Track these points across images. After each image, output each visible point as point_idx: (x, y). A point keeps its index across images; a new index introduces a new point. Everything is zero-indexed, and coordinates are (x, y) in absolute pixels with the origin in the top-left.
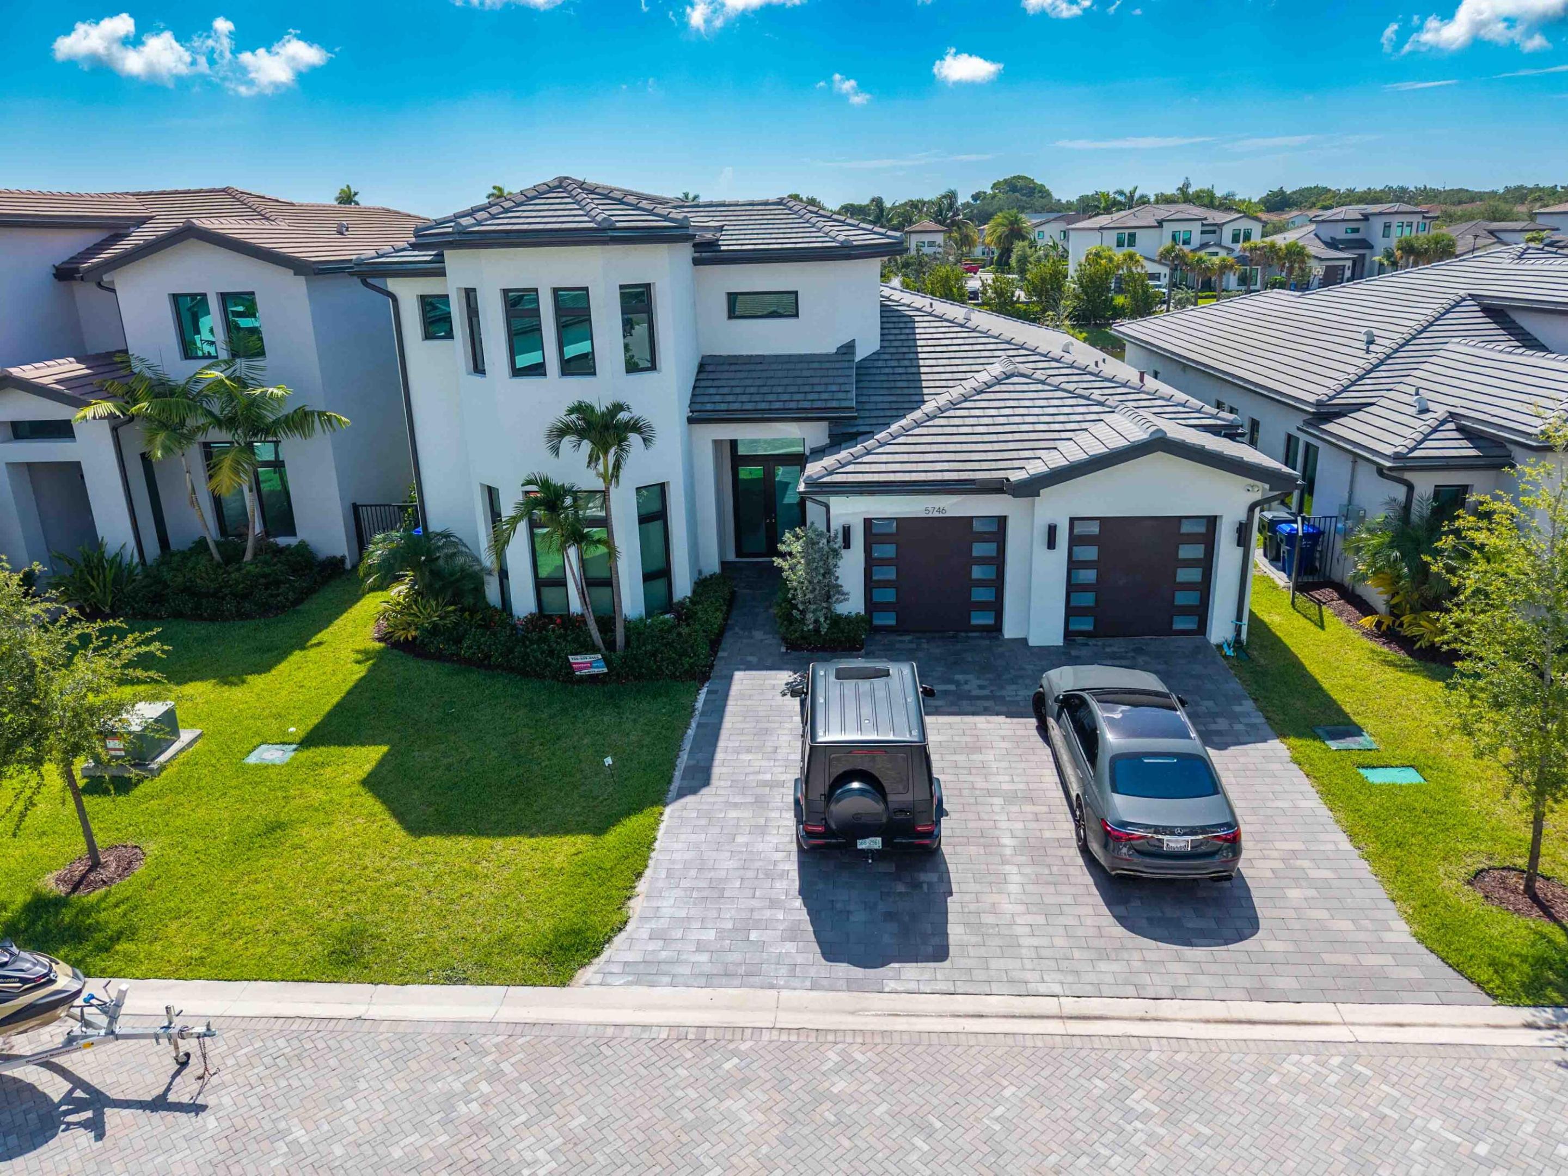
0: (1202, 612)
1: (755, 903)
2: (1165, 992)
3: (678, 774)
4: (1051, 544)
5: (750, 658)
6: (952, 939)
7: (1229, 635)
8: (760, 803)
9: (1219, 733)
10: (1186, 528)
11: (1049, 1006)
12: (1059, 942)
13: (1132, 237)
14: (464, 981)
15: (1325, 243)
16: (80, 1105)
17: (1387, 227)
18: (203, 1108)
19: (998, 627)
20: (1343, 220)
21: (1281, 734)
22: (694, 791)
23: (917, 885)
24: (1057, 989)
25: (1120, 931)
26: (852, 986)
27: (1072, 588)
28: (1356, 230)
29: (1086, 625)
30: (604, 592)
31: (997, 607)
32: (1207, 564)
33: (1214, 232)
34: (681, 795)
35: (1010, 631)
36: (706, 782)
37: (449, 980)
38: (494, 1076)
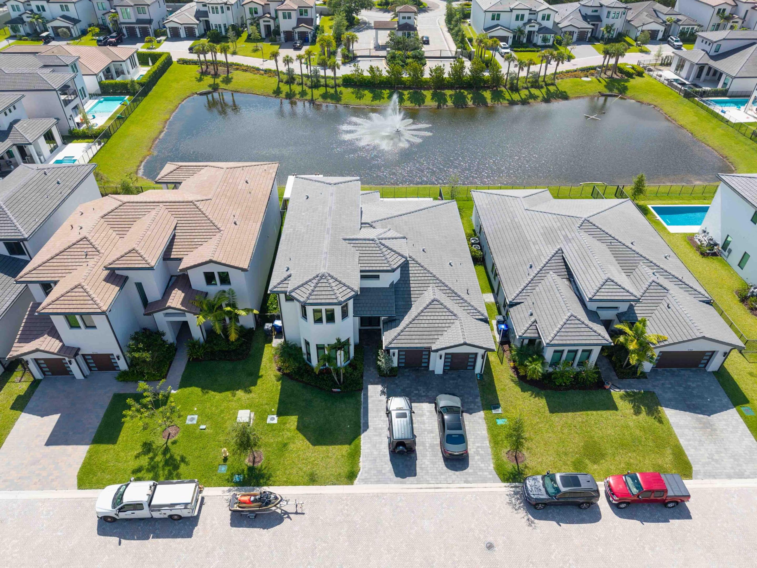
0: (474, 366)
1: (382, 463)
2: (451, 482)
3: (362, 425)
4: (441, 358)
5: (371, 380)
6: (417, 472)
7: (479, 372)
8: (380, 435)
9: (471, 409)
10: (470, 356)
11: (432, 486)
12: (435, 471)
13: (499, 15)
14: (335, 484)
15: (582, 16)
16: (285, 514)
17: (609, 13)
18: (304, 514)
19: (428, 366)
20: (591, 6)
21: (484, 410)
22: (366, 430)
23: (411, 458)
24: (434, 482)
25: (445, 468)
26: (401, 483)
27: (444, 366)
28: (596, 11)
29: (448, 368)
31: (428, 363)
32: (475, 362)
33: (535, 14)
34: (363, 432)
35: (431, 369)
36: (368, 427)
37: (333, 484)
38: (347, 505)
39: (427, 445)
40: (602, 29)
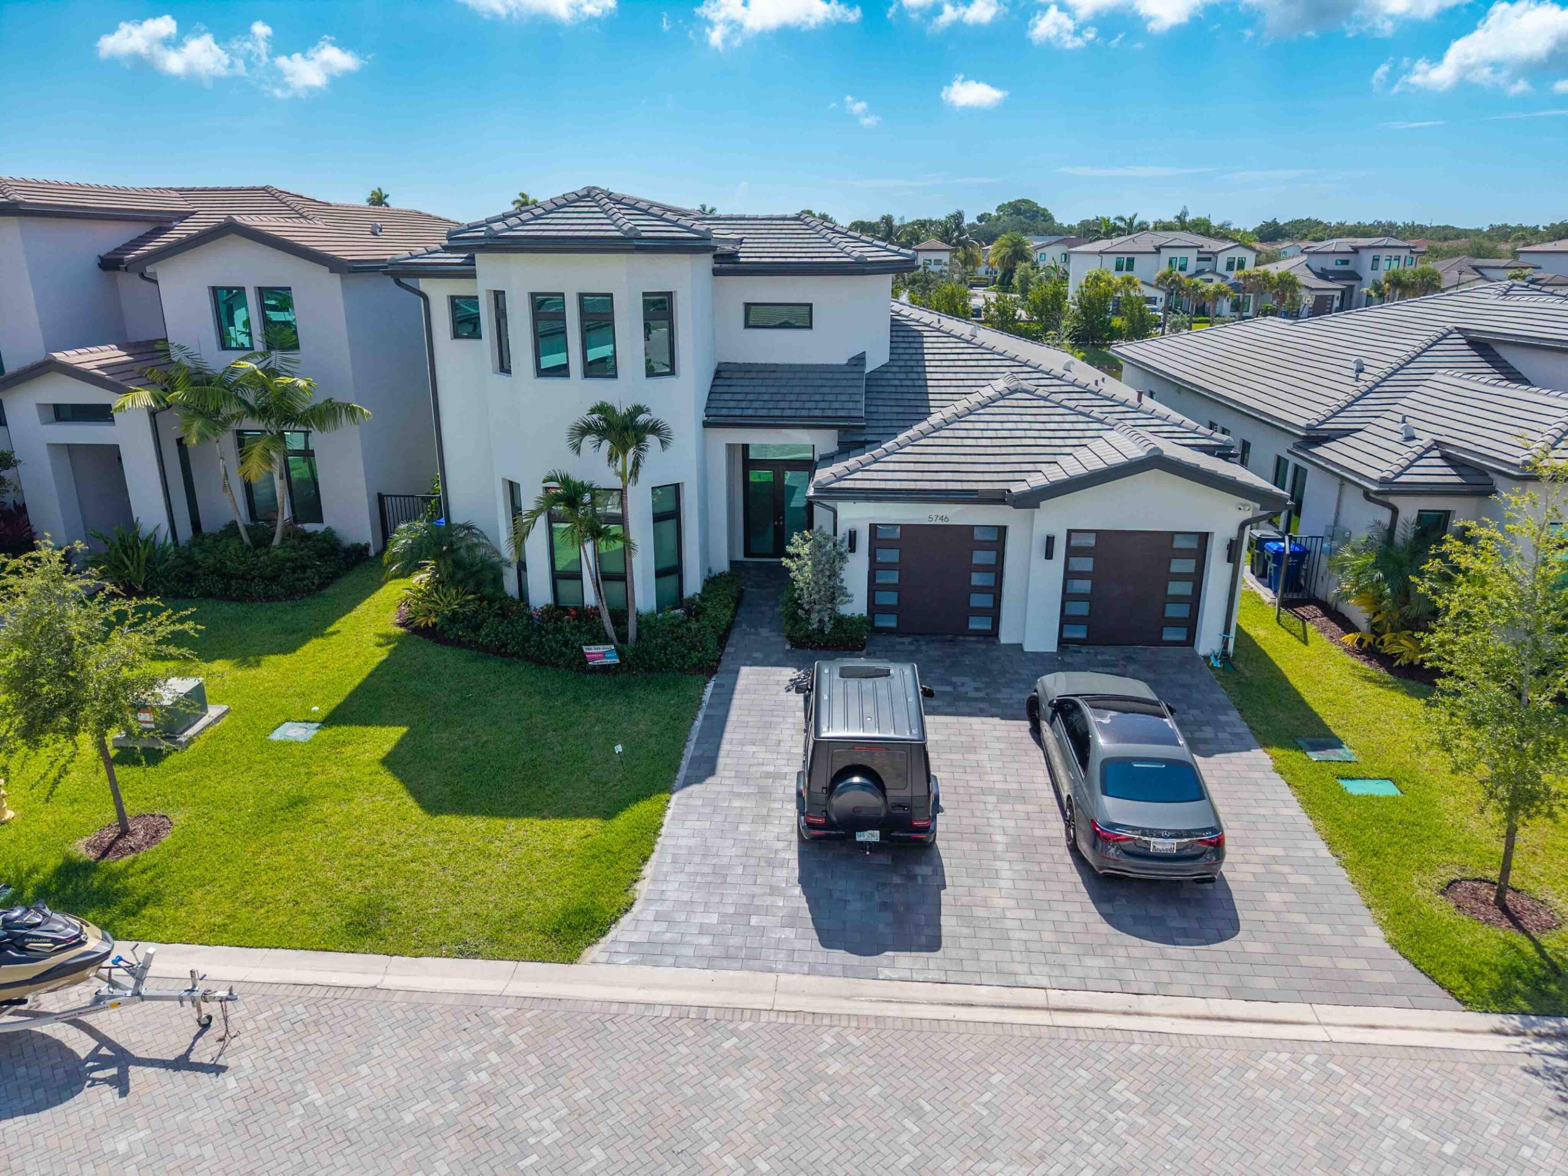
1: (757, 890)
2: (1147, 988)
3: (684, 763)
4: (1049, 555)
5: (756, 655)
6: (944, 931)
7: (1217, 647)
8: (764, 794)
9: (1205, 741)
10: (1179, 543)
11: (1036, 997)
12: (1048, 936)
13: (1131, 262)
14: (476, 955)
15: (1315, 273)
16: (105, 1063)
17: (1376, 260)
18: (223, 1069)
19: (994, 633)
20: (1334, 252)
21: (1264, 745)
22: (700, 780)
23: (913, 877)
24: (1044, 981)
25: (1105, 927)
26: (847, 972)
27: (1067, 597)
28: (1346, 262)
29: (1080, 633)
30: (618, 586)
31: (994, 614)
32: (1197, 579)
33: (1210, 259)
34: (687, 783)
35: (1006, 636)
36: (712, 772)
37: (462, 954)
38: (503, 1047)
39: (999, 838)
40: (1365, 290)
